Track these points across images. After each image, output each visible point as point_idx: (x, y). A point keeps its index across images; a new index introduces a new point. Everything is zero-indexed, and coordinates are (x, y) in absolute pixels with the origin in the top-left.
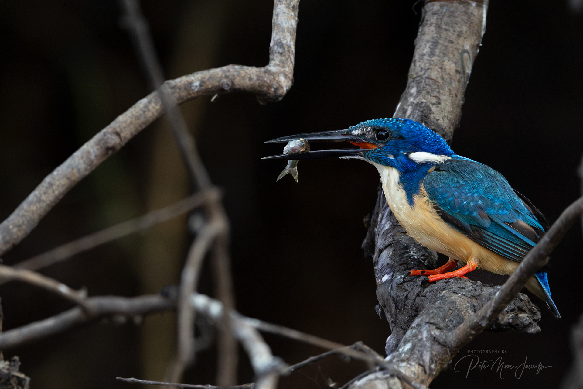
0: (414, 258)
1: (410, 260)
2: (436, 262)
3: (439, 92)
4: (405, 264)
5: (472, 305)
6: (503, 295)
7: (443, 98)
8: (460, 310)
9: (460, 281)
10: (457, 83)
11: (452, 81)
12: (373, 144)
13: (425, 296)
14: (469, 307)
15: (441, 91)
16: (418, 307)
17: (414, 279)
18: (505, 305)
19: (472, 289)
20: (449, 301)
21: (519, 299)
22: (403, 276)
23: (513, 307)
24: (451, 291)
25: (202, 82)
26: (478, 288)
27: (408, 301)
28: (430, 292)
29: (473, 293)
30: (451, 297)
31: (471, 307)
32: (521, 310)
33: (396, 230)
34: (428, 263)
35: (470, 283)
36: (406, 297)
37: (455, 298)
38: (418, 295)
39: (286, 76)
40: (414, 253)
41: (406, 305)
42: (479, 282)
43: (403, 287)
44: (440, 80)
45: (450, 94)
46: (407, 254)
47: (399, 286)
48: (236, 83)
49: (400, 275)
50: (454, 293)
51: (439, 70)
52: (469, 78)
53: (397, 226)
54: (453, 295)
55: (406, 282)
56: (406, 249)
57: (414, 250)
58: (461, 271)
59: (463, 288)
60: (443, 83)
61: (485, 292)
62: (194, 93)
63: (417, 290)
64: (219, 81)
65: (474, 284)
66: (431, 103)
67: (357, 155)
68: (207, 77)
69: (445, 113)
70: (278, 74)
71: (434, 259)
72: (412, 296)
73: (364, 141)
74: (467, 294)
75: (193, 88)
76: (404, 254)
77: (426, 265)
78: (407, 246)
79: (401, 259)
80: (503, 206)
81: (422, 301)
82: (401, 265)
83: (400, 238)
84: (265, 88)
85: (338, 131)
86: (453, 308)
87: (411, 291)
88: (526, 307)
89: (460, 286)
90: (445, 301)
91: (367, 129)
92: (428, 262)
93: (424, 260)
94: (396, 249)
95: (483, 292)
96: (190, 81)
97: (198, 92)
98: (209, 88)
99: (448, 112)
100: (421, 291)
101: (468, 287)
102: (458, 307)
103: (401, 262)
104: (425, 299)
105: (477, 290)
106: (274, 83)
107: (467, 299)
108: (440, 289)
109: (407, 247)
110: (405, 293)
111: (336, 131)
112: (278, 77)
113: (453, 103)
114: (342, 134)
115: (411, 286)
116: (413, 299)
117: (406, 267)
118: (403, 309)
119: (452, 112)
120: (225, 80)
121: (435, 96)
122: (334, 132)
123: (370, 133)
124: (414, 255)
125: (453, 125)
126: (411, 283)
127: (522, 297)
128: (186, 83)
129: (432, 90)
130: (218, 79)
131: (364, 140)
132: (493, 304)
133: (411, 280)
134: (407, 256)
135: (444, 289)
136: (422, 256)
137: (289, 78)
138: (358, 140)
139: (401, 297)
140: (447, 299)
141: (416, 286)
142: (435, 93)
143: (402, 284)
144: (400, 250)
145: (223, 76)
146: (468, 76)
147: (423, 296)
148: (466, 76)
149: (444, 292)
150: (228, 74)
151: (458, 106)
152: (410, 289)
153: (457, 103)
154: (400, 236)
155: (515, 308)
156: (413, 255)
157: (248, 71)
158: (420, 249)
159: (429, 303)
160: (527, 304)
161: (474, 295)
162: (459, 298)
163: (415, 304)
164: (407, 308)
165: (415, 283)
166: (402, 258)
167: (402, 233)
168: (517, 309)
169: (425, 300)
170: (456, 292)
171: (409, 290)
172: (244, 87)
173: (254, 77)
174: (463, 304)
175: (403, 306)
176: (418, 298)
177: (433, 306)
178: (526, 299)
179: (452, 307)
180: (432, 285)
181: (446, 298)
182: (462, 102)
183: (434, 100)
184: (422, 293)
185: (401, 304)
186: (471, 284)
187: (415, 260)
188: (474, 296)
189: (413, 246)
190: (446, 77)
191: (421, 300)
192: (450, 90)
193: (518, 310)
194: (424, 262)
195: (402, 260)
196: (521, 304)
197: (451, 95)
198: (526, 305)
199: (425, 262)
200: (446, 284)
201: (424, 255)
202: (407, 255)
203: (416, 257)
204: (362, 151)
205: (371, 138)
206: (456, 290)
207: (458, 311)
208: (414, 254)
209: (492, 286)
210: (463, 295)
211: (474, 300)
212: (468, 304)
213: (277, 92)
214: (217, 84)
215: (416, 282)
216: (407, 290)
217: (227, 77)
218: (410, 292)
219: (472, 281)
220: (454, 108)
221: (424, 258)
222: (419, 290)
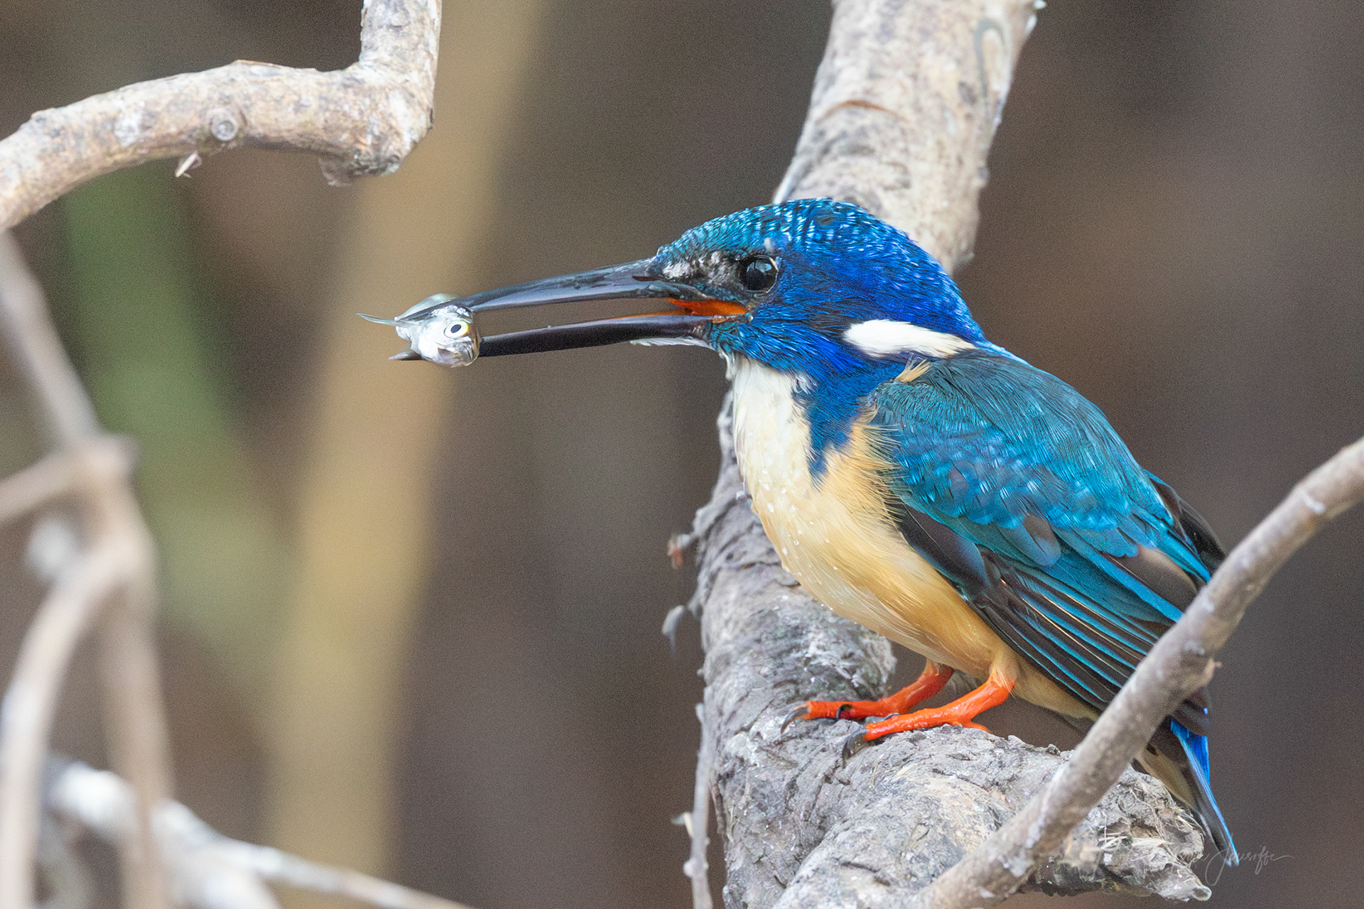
0: (819, 666)
1: (805, 669)
2: (890, 676)
3: (906, 151)
4: (794, 682)
5: (990, 808)
6: (1075, 778)
7: (919, 169)
8: (952, 826)
9: (954, 735)
10: (962, 125)
11: (948, 115)
12: (733, 303)
13: (848, 783)
14: (981, 818)
15: (913, 148)
16: (825, 817)
17: (816, 729)
18: (1083, 811)
19: (993, 759)
20: (917, 798)
21: (1135, 791)
22: (782, 721)
23: (1115, 817)
24: (924, 768)
25: (150, 118)
26: (1008, 758)
27: (796, 797)
28: (864, 770)
29: (995, 773)
30: (926, 785)
31: (986, 817)
32: (1141, 826)
33: (767, 577)
34: (862, 682)
35: (986, 741)
36: (792, 786)
37: (938, 788)
38: (827, 779)
39: (410, 97)
40: (818, 647)
41: (791, 811)
42: (1014, 740)
43: (782, 754)
44: (908, 112)
45: (941, 157)
46: (798, 651)
47: (771, 752)
48: (252, 120)
49: (775, 716)
50: (935, 771)
51: (908, 82)
52: (1000, 108)
53: (769, 565)
54: (931, 779)
55: (791, 738)
56: (794, 636)
57: (819, 640)
58: (965, 705)
59: (964, 758)
60: (919, 122)
61: (1031, 771)
62: (122, 151)
63: (826, 762)
64: (201, 115)
65: (999, 746)
66: (881, 184)
67: (686, 335)
68: (164, 102)
69: (923, 215)
70: (386, 91)
71: (881, 669)
72: (808, 783)
73: (704, 295)
74: (975, 775)
75: (120, 134)
76: (789, 651)
77: (856, 685)
78: (797, 627)
79: (778, 667)
80: (1100, 506)
81: (839, 796)
82: (776, 685)
83: (778, 602)
84: (345, 137)
85: (622, 268)
86: (928, 818)
87: (806, 766)
88: (1158, 815)
89: (956, 749)
90: (906, 797)
91: (709, 257)
92: (865, 676)
93: (852, 671)
94: (765, 636)
95: (1025, 771)
96: (112, 113)
97: (137, 145)
98: (169, 135)
99: (934, 213)
100: (836, 768)
101: (979, 754)
102: (946, 817)
103: (779, 678)
104: (848, 790)
105: (1008, 763)
106: (375, 118)
107: (974, 793)
108: (892, 762)
109: (797, 632)
110: (789, 774)
111: (617, 269)
112: (384, 101)
113: (949, 185)
114: (634, 277)
115: (807, 751)
116: (811, 790)
117: (793, 692)
118: (780, 822)
119: (948, 211)
120: (220, 112)
121: (894, 164)
122: (610, 270)
123: (722, 269)
124: (820, 656)
125: (949, 252)
126: (807, 741)
127: (1145, 787)
128: (99, 118)
129: (884, 145)
130: (199, 107)
131: (702, 292)
132: (1045, 808)
133: (808, 733)
134: (798, 659)
135: (904, 760)
136: (845, 657)
137: (420, 104)
138: (684, 292)
139: (776, 786)
140: (911, 791)
141: (823, 750)
142: (894, 155)
143: (780, 743)
144: (775, 639)
145: (216, 96)
146: (998, 102)
147: (841, 782)
148: (991, 99)
149: (905, 769)
150: (228, 91)
151: (966, 195)
152: (805, 762)
153: (962, 182)
154: (778, 597)
155: (1121, 819)
156: (815, 657)
157: (291, 83)
158: (838, 638)
159: (856, 804)
160: (1159, 807)
161: (996, 780)
162: (950, 788)
163: (817, 806)
164: (793, 819)
165: (817, 742)
166: (782, 665)
167: (783, 586)
168: (1128, 822)
169: (849, 794)
170: (940, 768)
171: (802, 763)
172: (279, 131)
173: (312, 102)
174: (961, 806)
175: (781, 812)
176: (827, 788)
177: (868, 811)
178: (1158, 791)
179: (926, 816)
180: (868, 749)
181: (908, 788)
182: (978, 183)
183: (891, 176)
184: (842, 774)
185: (776, 807)
186: (990, 745)
187: (820, 670)
188: (997, 784)
189: (817, 628)
190: (928, 103)
191: (837, 795)
192: (940, 144)
193: (1133, 826)
194: (851, 676)
195: (781, 669)
196: (1138, 808)
197: (944, 161)
198: (1157, 811)
199: (855, 676)
200: (911, 745)
201: (851, 654)
202: (799, 654)
203: (825, 663)
204: (699, 323)
205: (724, 286)
206: (941, 764)
207: (944, 827)
208: (819, 652)
209: (1055, 751)
210: (962, 779)
211: (995, 793)
212: (976, 807)
213: (384, 148)
214: (196, 122)
215: (824, 739)
216: (793, 764)
217: (226, 101)
218: (803, 770)
219: (993, 737)
220: (952, 200)
221: (853, 664)
222: (831, 762)
